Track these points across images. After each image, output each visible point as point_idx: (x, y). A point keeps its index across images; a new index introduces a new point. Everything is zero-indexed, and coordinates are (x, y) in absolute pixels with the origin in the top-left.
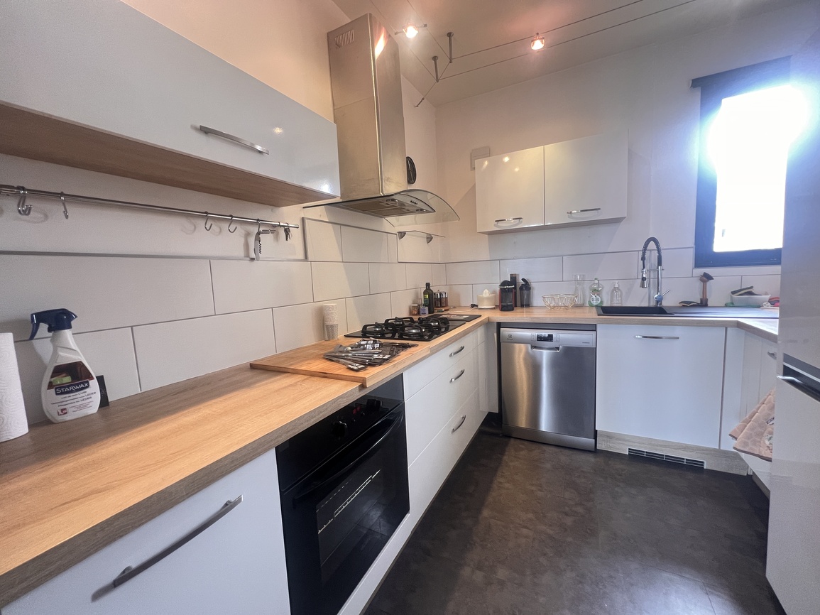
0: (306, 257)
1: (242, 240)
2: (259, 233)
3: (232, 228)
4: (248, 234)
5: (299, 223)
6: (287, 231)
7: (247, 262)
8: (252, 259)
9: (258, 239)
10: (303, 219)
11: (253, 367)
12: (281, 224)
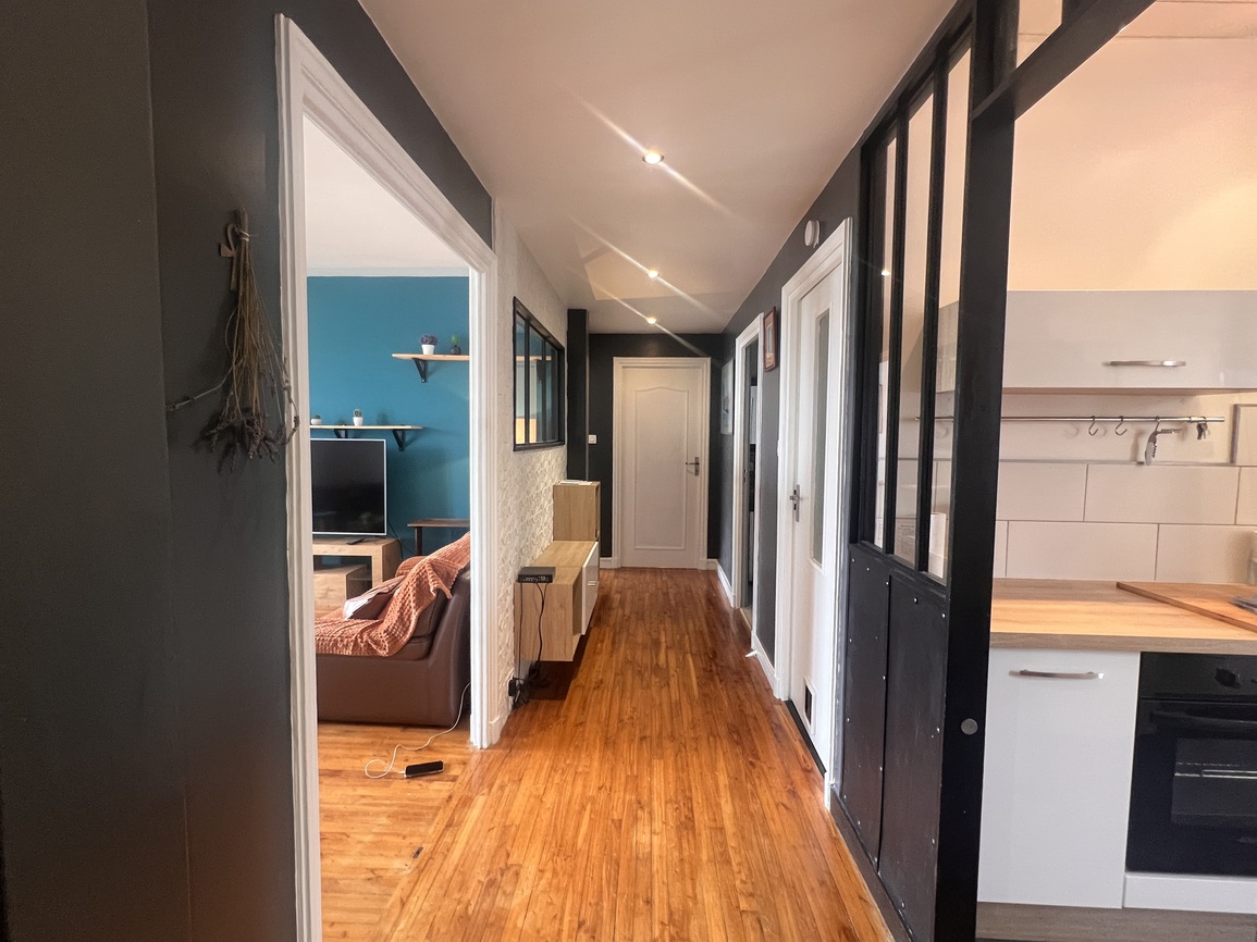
0: (1232, 461)
1: (1132, 441)
2: (1156, 433)
3: (1120, 430)
4: (1140, 434)
5: (1227, 415)
6: (1201, 429)
7: (1133, 466)
8: (1141, 463)
9: (1153, 439)
10: (1236, 408)
11: (1119, 586)
12: (1193, 419)
